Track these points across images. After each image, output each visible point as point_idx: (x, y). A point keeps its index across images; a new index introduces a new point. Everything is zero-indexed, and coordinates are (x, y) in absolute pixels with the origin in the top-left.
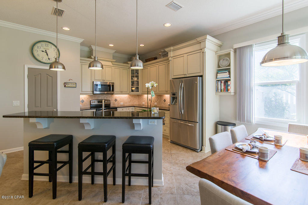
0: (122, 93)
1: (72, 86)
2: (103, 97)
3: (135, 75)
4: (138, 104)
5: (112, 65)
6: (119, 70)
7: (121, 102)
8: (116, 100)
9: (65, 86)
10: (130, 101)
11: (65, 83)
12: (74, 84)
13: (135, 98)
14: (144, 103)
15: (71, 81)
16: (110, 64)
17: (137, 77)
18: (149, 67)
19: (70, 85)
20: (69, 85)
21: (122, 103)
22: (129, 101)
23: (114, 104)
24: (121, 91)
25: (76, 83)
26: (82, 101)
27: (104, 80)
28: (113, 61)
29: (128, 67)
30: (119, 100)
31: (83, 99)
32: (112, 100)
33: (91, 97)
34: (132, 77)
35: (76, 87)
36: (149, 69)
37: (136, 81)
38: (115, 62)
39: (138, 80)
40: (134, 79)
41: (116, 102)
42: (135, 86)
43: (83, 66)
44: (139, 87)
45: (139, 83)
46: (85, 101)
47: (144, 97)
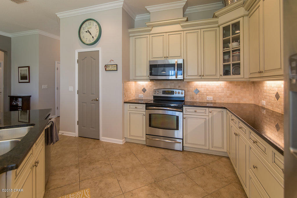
0: (202, 77)
1: (113, 69)
2: (173, 84)
3: (231, 37)
5: (182, 29)
7: (207, 95)
8: (197, 91)
9: (106, 70)
10: (231, 94)
11: (105, 65)
13: (245, 90)
14: (264, 103)
16: (178, 27)
17: (237, 39)
18: (261, 3)
20: (109, 69)
21: (210, 98)
22: (228, 94)
23: (193, 98)
24: (200, 74)
25: (117, 65)
26: (144, 90)
27: (167, 56)
28: (182, 22)
29: (217, 25)
30: (203, 91)
31: (145, 87)
32: (188, 91)
33: (155, 85)
34: (226, 43)
35: (117, 70)
36: (261, 8)
37: (233, 51)
38: (187, 20)
39: (239, 46)
40: (230, 45)
41: (198, 95)
42: (233, 61)
43: (137, 40)
44: (241, 62)
45: (240, 53)
46: (147, 90)
47: (265, 88)
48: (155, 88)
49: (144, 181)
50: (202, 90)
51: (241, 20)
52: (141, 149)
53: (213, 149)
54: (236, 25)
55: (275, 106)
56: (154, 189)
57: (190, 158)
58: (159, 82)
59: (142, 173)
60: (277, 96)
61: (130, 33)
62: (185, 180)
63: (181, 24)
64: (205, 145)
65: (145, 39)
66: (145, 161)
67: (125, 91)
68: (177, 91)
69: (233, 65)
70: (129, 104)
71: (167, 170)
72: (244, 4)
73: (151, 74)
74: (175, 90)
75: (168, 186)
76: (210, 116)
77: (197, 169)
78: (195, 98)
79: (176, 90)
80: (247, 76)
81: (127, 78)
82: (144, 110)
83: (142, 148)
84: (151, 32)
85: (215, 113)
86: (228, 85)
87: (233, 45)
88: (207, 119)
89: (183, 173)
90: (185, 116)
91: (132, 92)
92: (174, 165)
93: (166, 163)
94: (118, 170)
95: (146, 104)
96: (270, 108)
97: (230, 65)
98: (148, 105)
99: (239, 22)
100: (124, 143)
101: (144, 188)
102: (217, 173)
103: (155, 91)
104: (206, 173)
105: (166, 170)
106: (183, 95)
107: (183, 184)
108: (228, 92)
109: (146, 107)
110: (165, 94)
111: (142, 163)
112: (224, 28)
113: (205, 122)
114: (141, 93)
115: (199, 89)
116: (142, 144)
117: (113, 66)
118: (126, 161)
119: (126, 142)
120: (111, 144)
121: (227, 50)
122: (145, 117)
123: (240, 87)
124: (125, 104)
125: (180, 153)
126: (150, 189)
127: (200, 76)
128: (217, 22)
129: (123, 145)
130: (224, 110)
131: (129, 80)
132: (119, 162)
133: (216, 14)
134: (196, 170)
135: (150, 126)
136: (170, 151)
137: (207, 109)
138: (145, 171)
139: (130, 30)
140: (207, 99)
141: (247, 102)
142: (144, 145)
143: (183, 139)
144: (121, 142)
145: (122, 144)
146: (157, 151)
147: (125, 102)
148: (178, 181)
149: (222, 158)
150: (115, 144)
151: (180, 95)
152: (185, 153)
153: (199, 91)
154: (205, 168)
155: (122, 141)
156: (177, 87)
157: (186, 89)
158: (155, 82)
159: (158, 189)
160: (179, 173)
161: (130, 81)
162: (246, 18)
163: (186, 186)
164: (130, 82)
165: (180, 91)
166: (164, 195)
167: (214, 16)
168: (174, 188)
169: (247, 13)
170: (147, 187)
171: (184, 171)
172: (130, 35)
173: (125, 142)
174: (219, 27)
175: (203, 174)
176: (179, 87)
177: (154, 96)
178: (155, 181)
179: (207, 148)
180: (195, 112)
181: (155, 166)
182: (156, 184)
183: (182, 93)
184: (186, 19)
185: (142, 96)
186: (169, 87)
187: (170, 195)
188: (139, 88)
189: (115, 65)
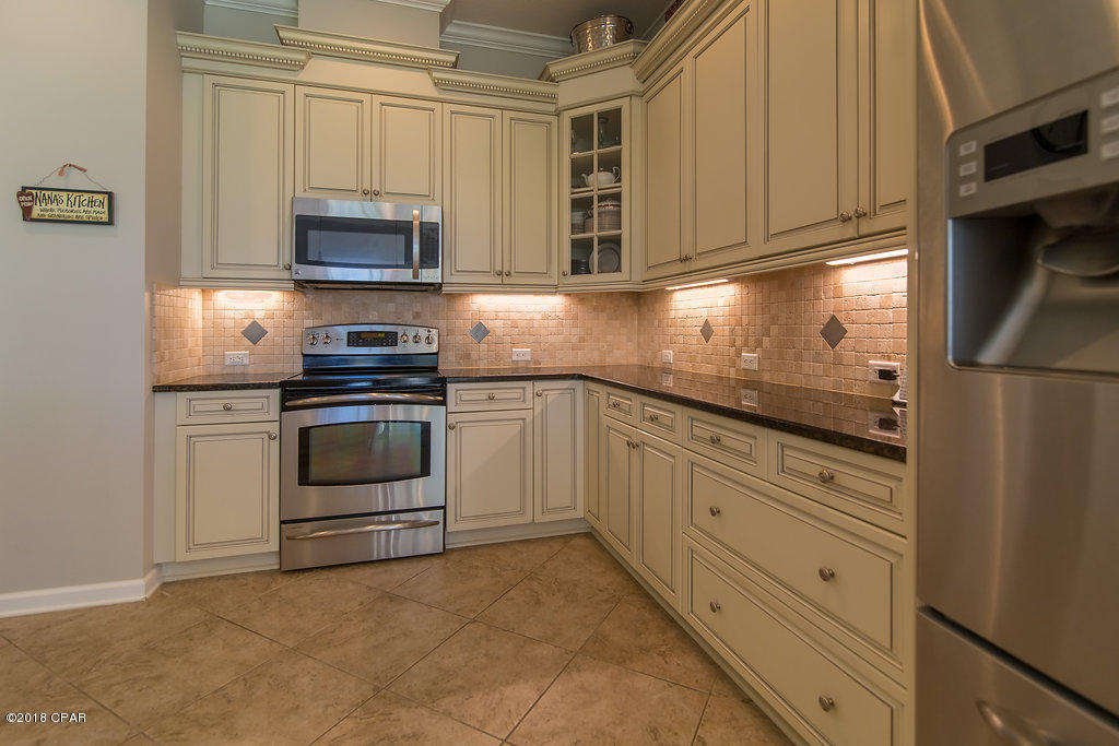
0: (505, 280)
1: (82, 212)
2: (391, 307)
3: (596, 152)
4: (634, 360)
5: (433, 93)
6: (485, 123)
7: (514, 344)
8: (481, 331)
9: (27, 213)
10: (582, 340)
11: (24, 188)
12: (91, 202)
13: (616, 323)
14: (669, 355)
15: (75, 180)
16: (419, 83)
17: (612, 164)
18: (687, 62)
19: (61, 208)
20: (55, 210)
21: (522, 354)
22: (574, 340)
23: (467, 356)
24: (498, 268)
25: (110, 195)
26: (254, 333)
27: (376, 187)
28: (440, 65)
29: (552, 108)
30: (499, 332)
31: (259, 315)
32: (450, 332)
33: (309, 307)
34: (580, 171)
35: (110, 222)
36: (686, 77)
37: (602, 198)
38: (455, 65)
39: (618, 184)
40: (591, 179)
41: (483, 346)
42: (600, 229)
43: (225, 94)
44: (625, 233)
45: (620, 206)
46: (270, 331)
47: (672, 314)
48: (309, 323)
49: (327, 706)
50: (496, 326)
51: (624, 103)
52: (260, 595)
53: (547, 518)
54: (607, 120)
55: (699, 359)
56: (382, 718)
57: (477, 567)
58: (328, 297)
59: (306, 680)
60: (707, 331)
61: (182, 52)
62: (488, 640)
63: (435, 75)
64: (522, 512)
65: (272, 99)
66: (298, 632)
67: (160, 332)
68: (411, 332)
69: (602, 240)
70: (183, 396)
71: (411, 632)
72: (634, 57)
73: (302, 256)
74: (400, 330)
75: (434, 684)
76: (538, 410)
77: (512, 593)
78: (474, 355)
79: (405, 327)
80: (638, 276)
81: (165, 269)
82: (274, 413)
83: (266, 589)
84: (302, 76)
85: (552, 397)
86: (576, 308)
87: (600, 180)
88: (529, 420)
89: (473, 621)
90: (452, 419)
91: (190, 342)
92: (429, 606)
93: (397, 611)
94: (163, 717)
95: (283, 385)
96: (687, 367)
97: (592, 239)
98: (291, 393)
99: (618, 111)
100: (154, 594)
101: (336, 735)
102: (576, 585)
103: (311, 335)
104: (544, 594)
105: (405, 634)
106: (434, 348)
107: (486, 655)
108: (575, 331)
109: (284, 399)
110: (358, 346)
111: (291, 644)
112: (575, 121)
113: (523, 431)
114: (236, 347)
115: (489, 325)
116: (257, 572)
117: (86, 196)
118: (196, 663)
119: (164, 584)
120: (68, 616)
121: (582, 193)
122: (275, 444)
123: (605, 314)
124: (160, 396)
125: (436, 561)
126: (368, 724)
127: (500, 274)
128: (552, 98)
129: (148, 602)
130: (579, 385)
131: (177, 282)
132: (159, 678)
133: (552, 70)
134: (512, 599)
135: (304, 479)
136: (396, 568)
137: (528, 385)
138: (314, 668)
139: (185, 40)
140: (515, 358)
141: (623, 362)
142: (271, 572)
143: (444, 508)
144: (133, 589)
145: (140, 597)
146: (338, 581)
147: (158, 389)
148: (466, 655)
149: (571, 539)
150: (91, 609)
151: (423, 348)
152: (454, 557)
153: (486, 332)
154: (535, 584)
155: (141, 582)
156: (408, 318)
157: (442, 323)
158: (311, 296)
159: (401, 713)
160: (457, 626)
161: (181, 287)
162: (637, 102)
163: (498, 658)
164: (183, 292)
165: (423, 333)
166: (434, 721)
167: (544, 76)
168: (460, 682)
169: (641, 88)
170: (349, 724)
171: (472, 615)
172: (186, 63)
173: (157, 585)
174: (558, 114)
175: (538, 602)
176: (414, 318)
177: (305, 356)
178: (377, 690)
179: (527, 519)
180: (491, 398)
181: (352, 637)
182: (384, 697)
183: (429, 341)
184: (453, 59)
185: (246, 361)
186: (373, 317)
187: (455, 710)
188: (230, 323)
189: (100, 197)
